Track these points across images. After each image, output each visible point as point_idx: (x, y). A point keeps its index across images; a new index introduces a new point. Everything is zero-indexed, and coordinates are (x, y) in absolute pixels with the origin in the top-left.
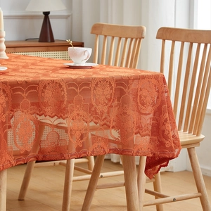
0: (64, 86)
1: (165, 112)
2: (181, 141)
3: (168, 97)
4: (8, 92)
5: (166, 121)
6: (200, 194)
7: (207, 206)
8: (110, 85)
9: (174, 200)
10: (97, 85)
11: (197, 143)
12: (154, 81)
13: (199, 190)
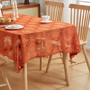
0: (44, 33)
1: (76, 38)
2: (81, 44)
3: (77, 32)
4: (27, 37)
5: (76, 41)
6: (86, 61)
7: (89, 65)
8: (58, 31)
9: (78, 64)
10: (54, 31)
11: (85, 44)
12: (72, 28)
13: (86, 59)
